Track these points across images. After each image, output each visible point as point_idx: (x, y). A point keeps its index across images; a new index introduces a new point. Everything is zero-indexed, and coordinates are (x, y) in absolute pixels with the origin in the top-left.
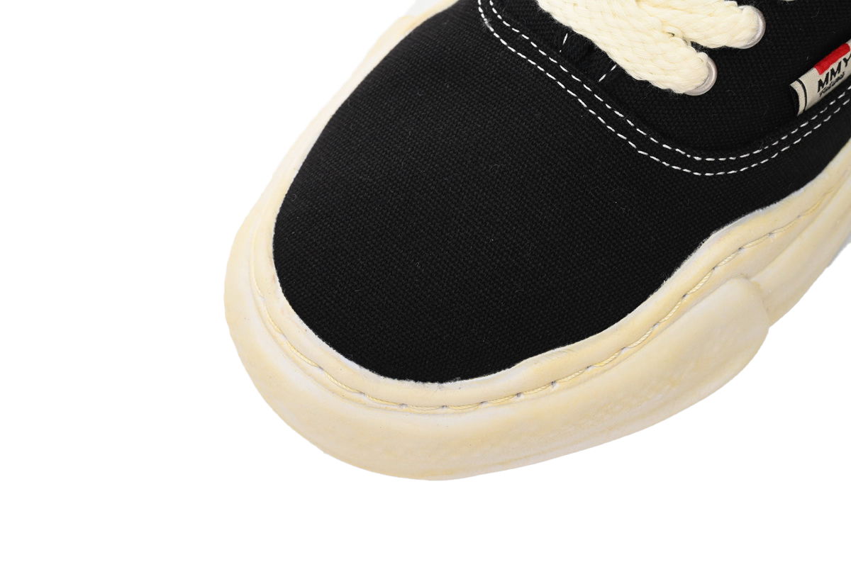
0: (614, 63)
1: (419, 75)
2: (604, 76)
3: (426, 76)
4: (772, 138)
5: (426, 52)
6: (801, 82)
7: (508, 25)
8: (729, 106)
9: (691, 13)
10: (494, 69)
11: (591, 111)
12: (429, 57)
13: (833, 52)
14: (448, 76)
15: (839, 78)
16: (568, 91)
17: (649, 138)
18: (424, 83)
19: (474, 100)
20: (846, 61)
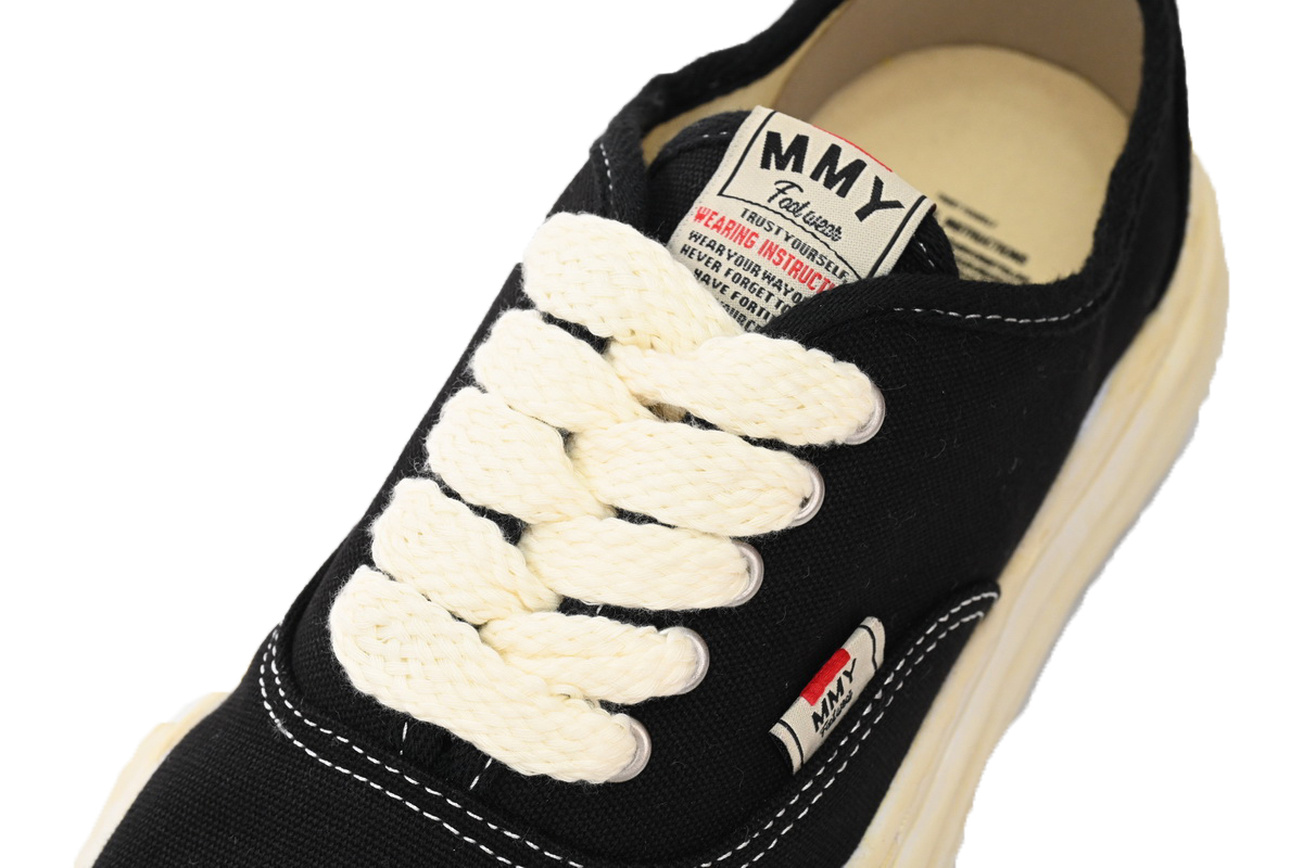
0: (487, 758)
1: (187, 830)
2: (477, 779)
3: (198, 830)
4: (761, 818)
5: (193, 790)
6: (784, 724)
7: (312, 724)
8: (681, 787)
9: (588, 658)
10: (303, 800)
11: (467, 839)
12: (198, 797)
13: (824, 667)
14: (233, 823)
15: (845, 702)
16: (426, 814)
17: (567, 863)
18: (197, 842)
19: (280, 856)
20: (848, 674)
